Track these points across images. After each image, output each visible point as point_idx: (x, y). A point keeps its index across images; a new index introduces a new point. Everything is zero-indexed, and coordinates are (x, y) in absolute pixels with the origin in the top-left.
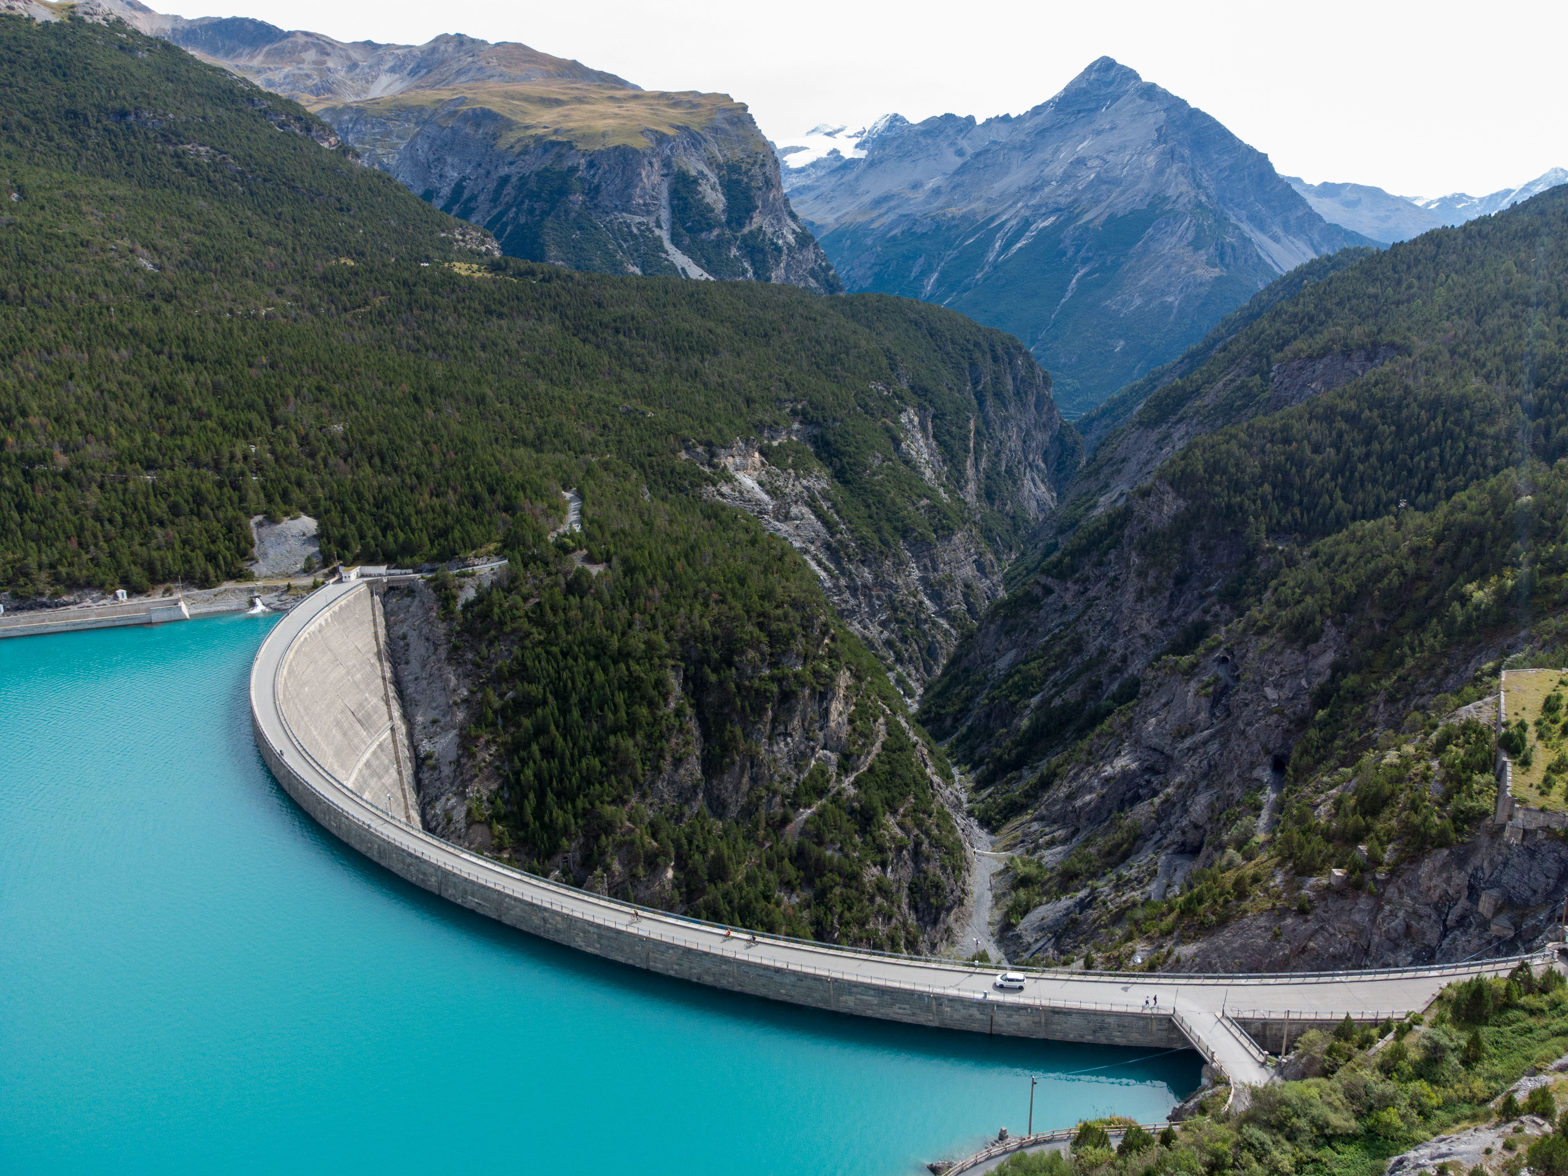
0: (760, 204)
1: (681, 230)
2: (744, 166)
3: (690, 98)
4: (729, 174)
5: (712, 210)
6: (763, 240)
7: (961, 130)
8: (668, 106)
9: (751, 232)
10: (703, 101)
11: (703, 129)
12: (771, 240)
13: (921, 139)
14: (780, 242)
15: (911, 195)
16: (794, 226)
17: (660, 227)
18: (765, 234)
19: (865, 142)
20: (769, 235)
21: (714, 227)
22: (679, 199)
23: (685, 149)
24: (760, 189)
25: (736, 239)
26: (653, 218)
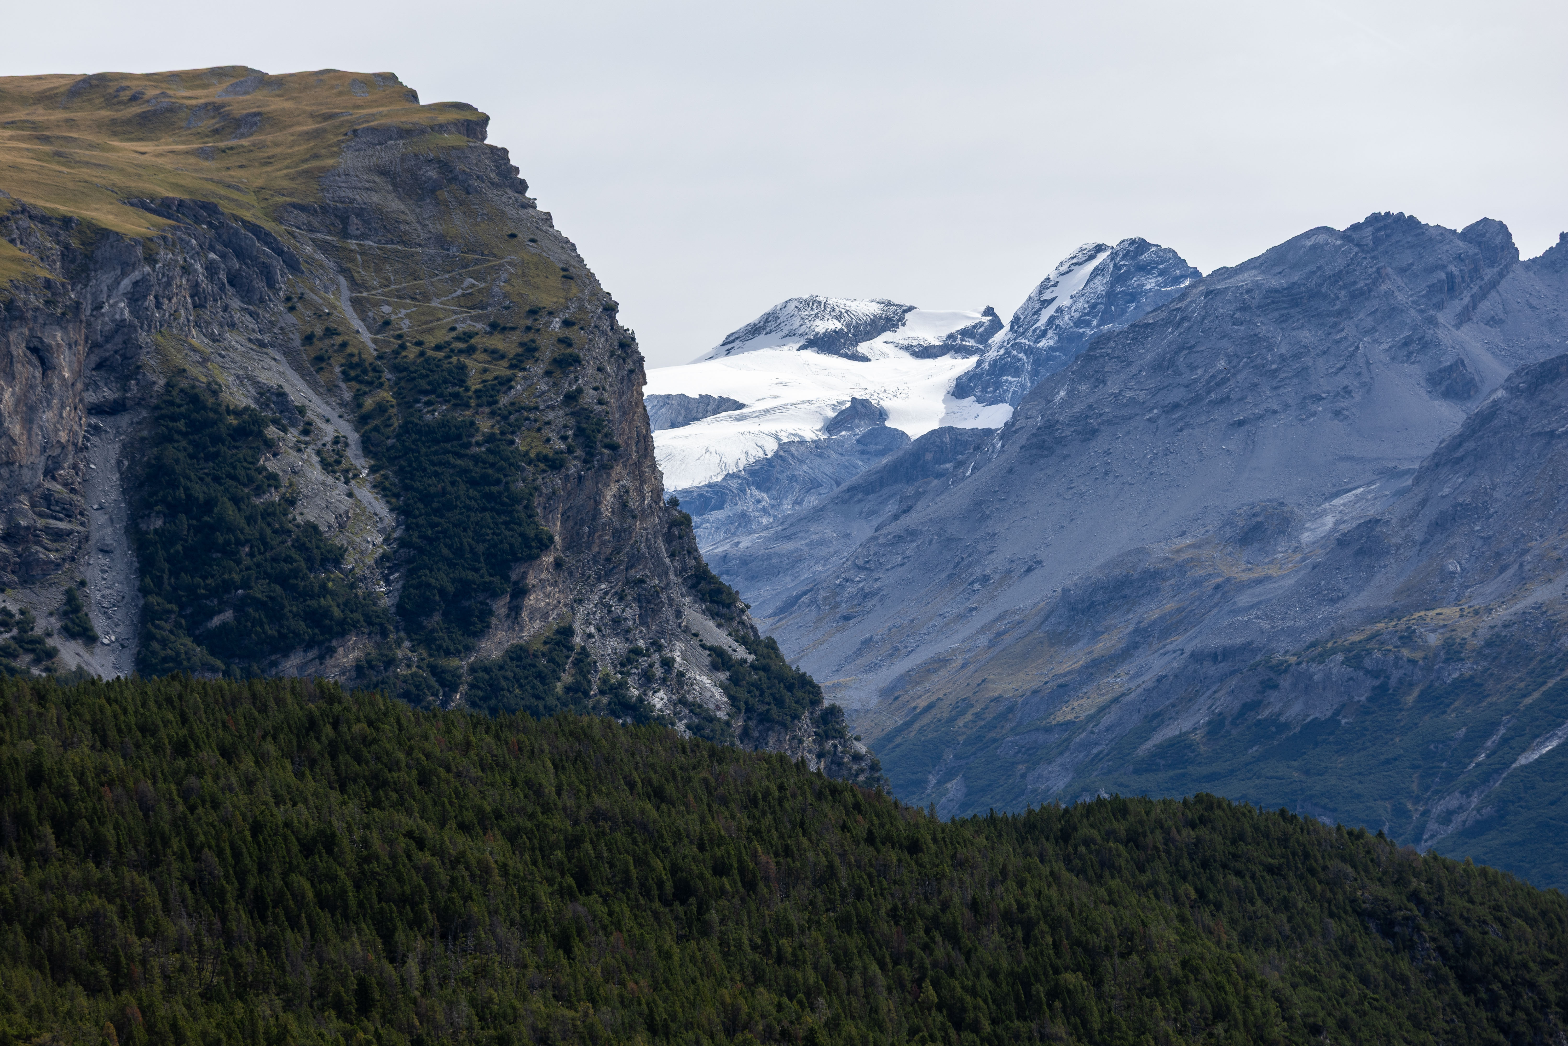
0: (556, 528)
1: (184, 643)
2: (473, 366)
3: (215, 93)
4: (406, 404)
5: (335, 558)
6: (577, 690)
7: (1451, 287)
8: (117, 128)
9: (517, 654)
10: (276, 104)
11: (278, 214)
12: (615, 690)
13: (1264, 326)
14: (659, 700)
15: (1239, 573)
16: (721, 638)
17: (88, 637)
18: (583, 661)
19: (1000, 368)
20: (606, 668)
21: (342, 630)
22: (172, 510)
23: (199, 300)
24: (554, 464)
25: (449, 683)
26: (54, 598)
